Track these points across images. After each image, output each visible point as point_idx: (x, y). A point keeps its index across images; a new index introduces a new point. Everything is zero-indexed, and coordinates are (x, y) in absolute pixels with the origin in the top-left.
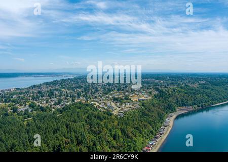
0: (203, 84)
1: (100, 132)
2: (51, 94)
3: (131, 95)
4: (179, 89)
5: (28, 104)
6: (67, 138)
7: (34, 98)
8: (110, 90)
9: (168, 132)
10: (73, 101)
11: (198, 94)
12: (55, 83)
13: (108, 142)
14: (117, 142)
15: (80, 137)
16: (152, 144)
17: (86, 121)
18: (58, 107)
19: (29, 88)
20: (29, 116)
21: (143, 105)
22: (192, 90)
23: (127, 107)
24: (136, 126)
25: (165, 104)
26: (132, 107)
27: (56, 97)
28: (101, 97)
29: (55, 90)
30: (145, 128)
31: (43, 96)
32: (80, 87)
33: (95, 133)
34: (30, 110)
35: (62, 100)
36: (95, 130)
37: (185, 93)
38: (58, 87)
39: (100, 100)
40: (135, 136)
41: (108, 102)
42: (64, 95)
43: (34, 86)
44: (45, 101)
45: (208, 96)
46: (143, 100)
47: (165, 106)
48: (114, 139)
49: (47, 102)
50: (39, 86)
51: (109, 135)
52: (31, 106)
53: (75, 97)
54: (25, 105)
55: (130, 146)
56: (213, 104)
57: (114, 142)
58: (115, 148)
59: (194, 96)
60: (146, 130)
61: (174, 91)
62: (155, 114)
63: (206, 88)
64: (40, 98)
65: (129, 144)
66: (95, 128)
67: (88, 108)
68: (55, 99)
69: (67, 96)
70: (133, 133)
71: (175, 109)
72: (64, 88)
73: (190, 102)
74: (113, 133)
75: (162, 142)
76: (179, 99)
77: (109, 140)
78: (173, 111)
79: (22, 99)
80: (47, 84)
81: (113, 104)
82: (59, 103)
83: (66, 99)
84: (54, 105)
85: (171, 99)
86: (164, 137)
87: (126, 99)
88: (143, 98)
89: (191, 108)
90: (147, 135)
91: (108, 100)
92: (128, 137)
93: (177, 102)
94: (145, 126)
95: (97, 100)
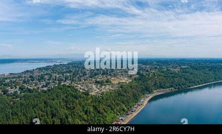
0: (185, 68)
1: (74, 108)
2: (41, 78)
3: (113, 79)
4: (159, 73)
5: (18, 87)
6: (43, 112)
7: (24, 82)
8: (96, 74)
9: (140, 110)
10: (59, 83)
11: (176, 78)
12: (47, 68)
13: (80, 116)
14: (88, 116)
15: (54, 111)
16: (122, 120)
17: (63, 100)
18: (45, 89)
19: (23, 73)
20: (17, 97)
21: (121, 87)
22: (172, 73)
23: (106, 89)
24: (109, 104)
25: (143, 87)
26: (111, 88)
27: (45, 81)
28: (85, 81)
29: (47, 74)
30: (118, 106)
31: (34, 80)
32: (70, 72)
33: (69, 108)
34: (19, 92)
35: (49, 83)
36: (69, 106)
37: (165, 77)
38: (49, 72)
39: (83, 83)
40: (106, 112)
41: (90, 85)
42: (53, 79)
43: (27, 71)
44: (34, 85)
45: (186, 79)
46: (123, 83)
47: (142, 88)
48: (86, 114)
49: (35, 86)
50: (32, 72)
51: (82, 110)
52: (21, 89)
53: (62, 80)
54: (16, 88)
55: (100, 119)
56: (189, 87)
57: (85, 117)
58: (85, 121)
59: (172, 80)
60: (118, 108)
61: (155, 75)
62: (130, 95)
63: (186, 72)
64: (31, 81)
65: (99, 118)
66: (70, 105)
67: (69, 89)
68: (44, 82)
69: (55, 80)
70: (104, 110)
71: (152, 91)
72: (55, 73)
73: (168, 85)
74: (86, 109)
75: (132, 118)
76: (158, 82)
77: (81, 114)
78: (150, 93)
79: (14, 82)
80: (40, 69)
81: (94, 86)
82: (46, 86)
83: (53, 82)
84: (41, 87)
85: (149, 82)
86: (135, 114)
87: (107, 82)
88: (124, 81)
89: (168, 90)
90: (119, 112)
91: (90, 83)
92: (99, 112)
93: (155, 84)
94: (118, 105)
95: (81, 83)
